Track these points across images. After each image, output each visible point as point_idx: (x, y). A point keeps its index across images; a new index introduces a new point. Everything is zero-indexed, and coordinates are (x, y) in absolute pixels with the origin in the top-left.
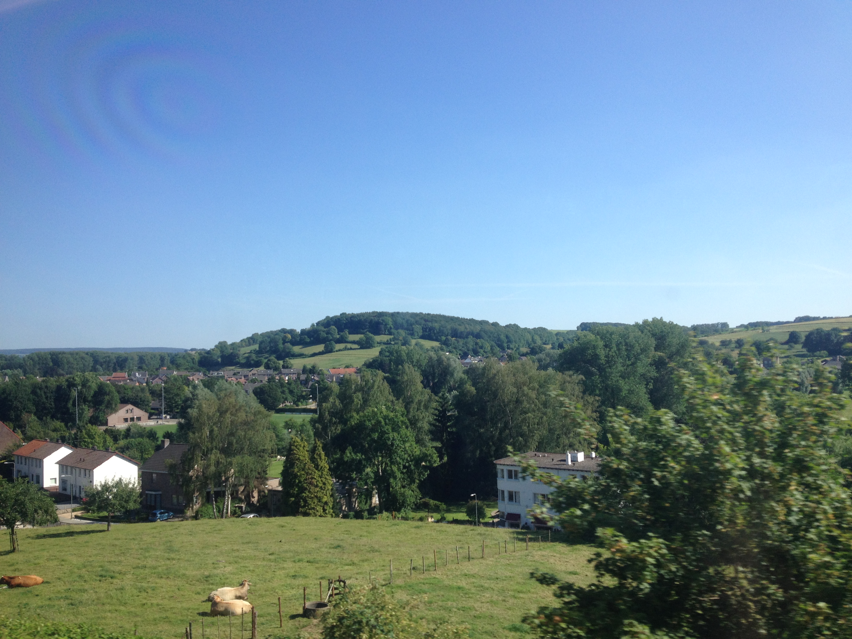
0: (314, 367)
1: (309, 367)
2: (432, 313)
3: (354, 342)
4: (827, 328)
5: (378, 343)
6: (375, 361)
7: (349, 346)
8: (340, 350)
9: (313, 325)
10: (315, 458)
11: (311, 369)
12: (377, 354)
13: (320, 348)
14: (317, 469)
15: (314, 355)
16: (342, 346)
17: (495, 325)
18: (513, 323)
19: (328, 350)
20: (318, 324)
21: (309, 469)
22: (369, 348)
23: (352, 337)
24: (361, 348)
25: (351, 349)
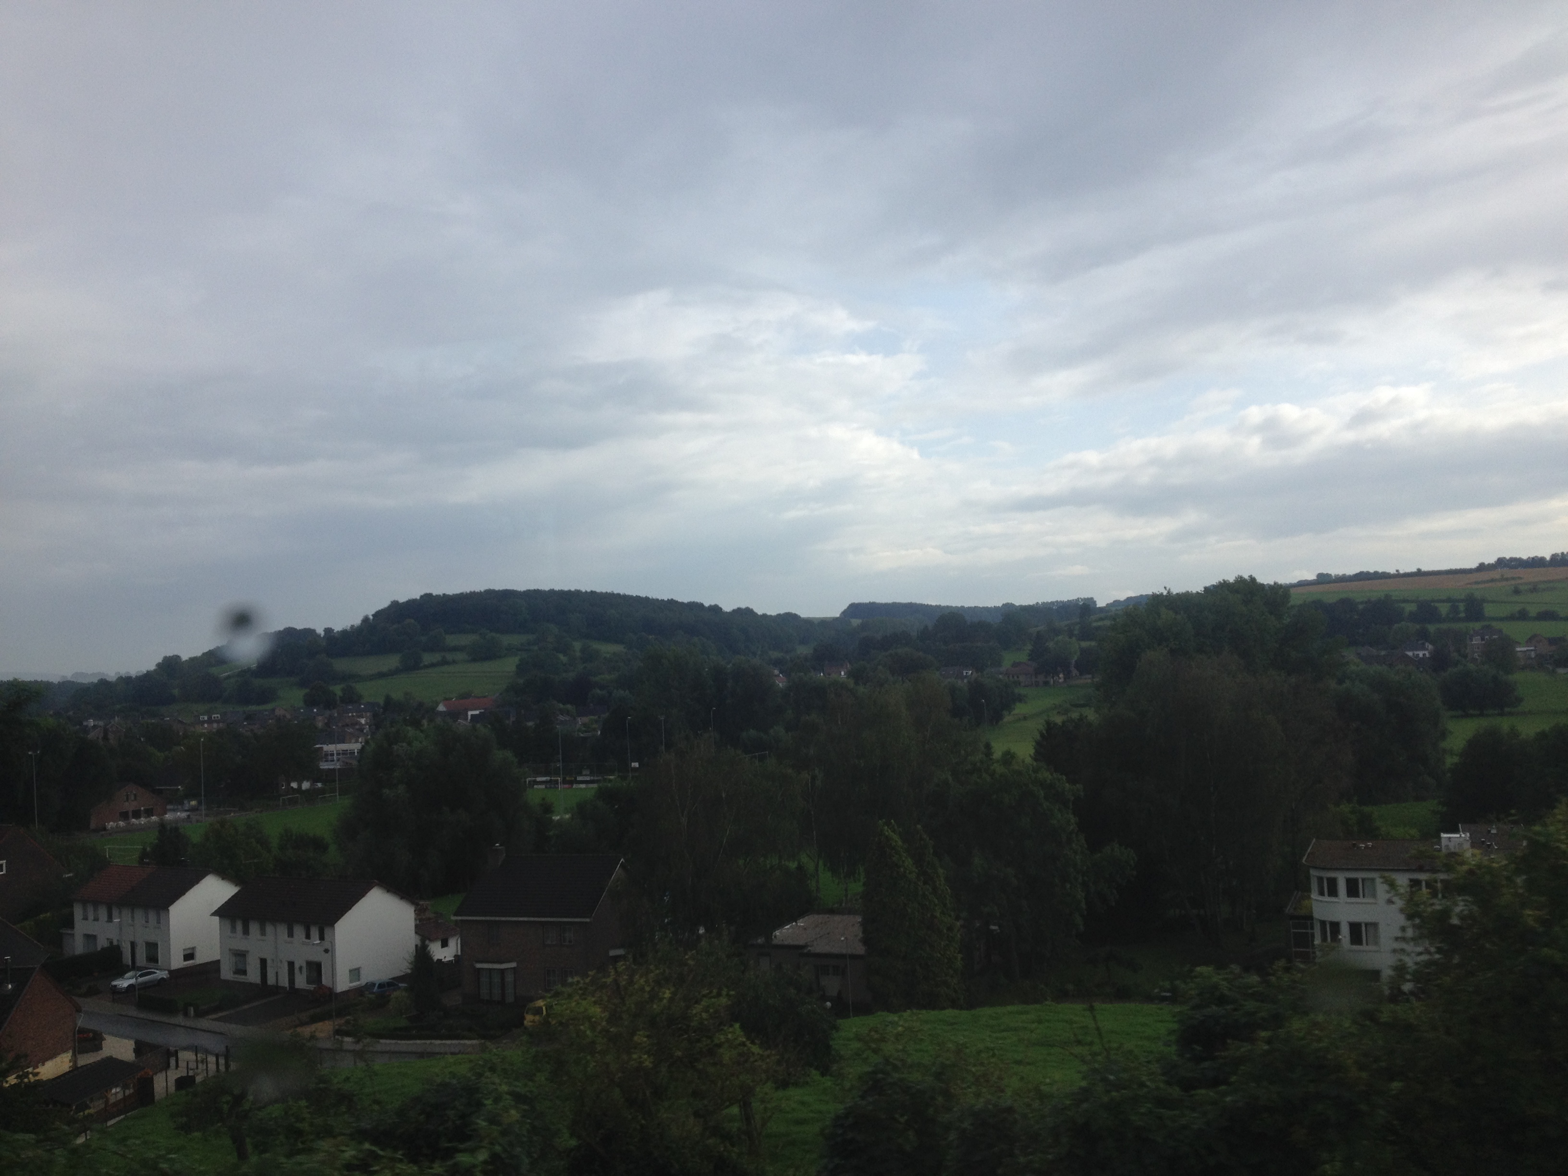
1: (395, 697)
3: (455, 649)
5: (507, 649)
7: (449, 657)
8: (433, 665)
9: (366, 620)
12: (512, 668)
13: (392, 661)
15: (381, 675)
16: (436, 657)
19: (411, 666)
20: (377, 615)
22: (490, 658)
23: (452, 640)
24: (474, 660)
25: (454, 662)
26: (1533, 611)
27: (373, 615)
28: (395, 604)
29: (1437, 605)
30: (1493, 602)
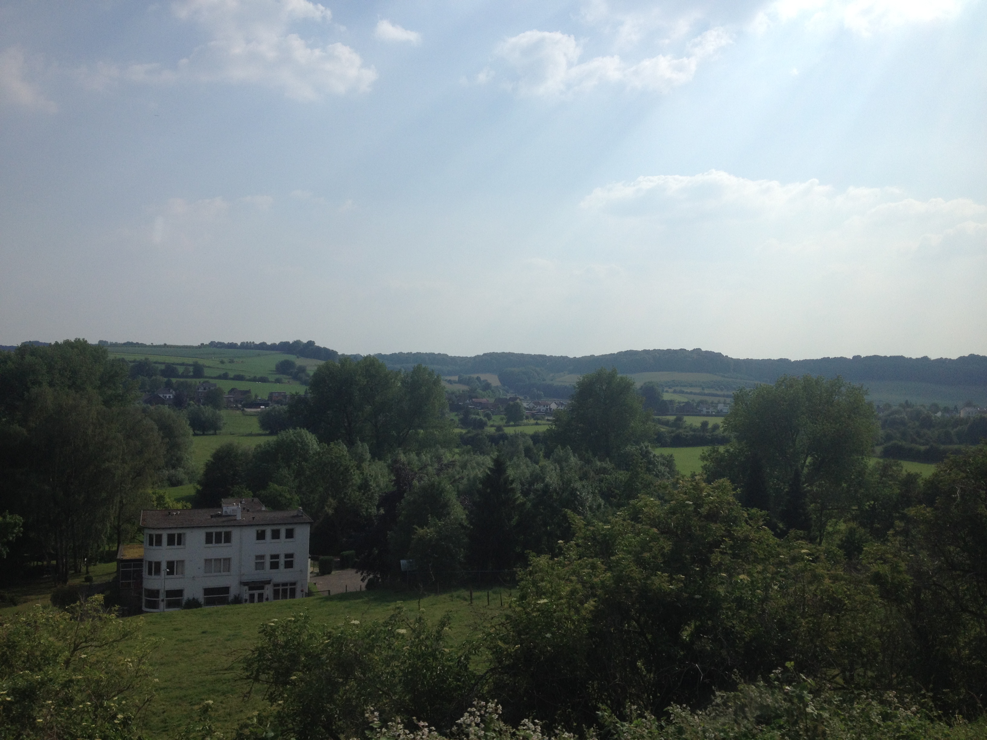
26: (231, 374)
29: (177, 366)
30: (209, 367)
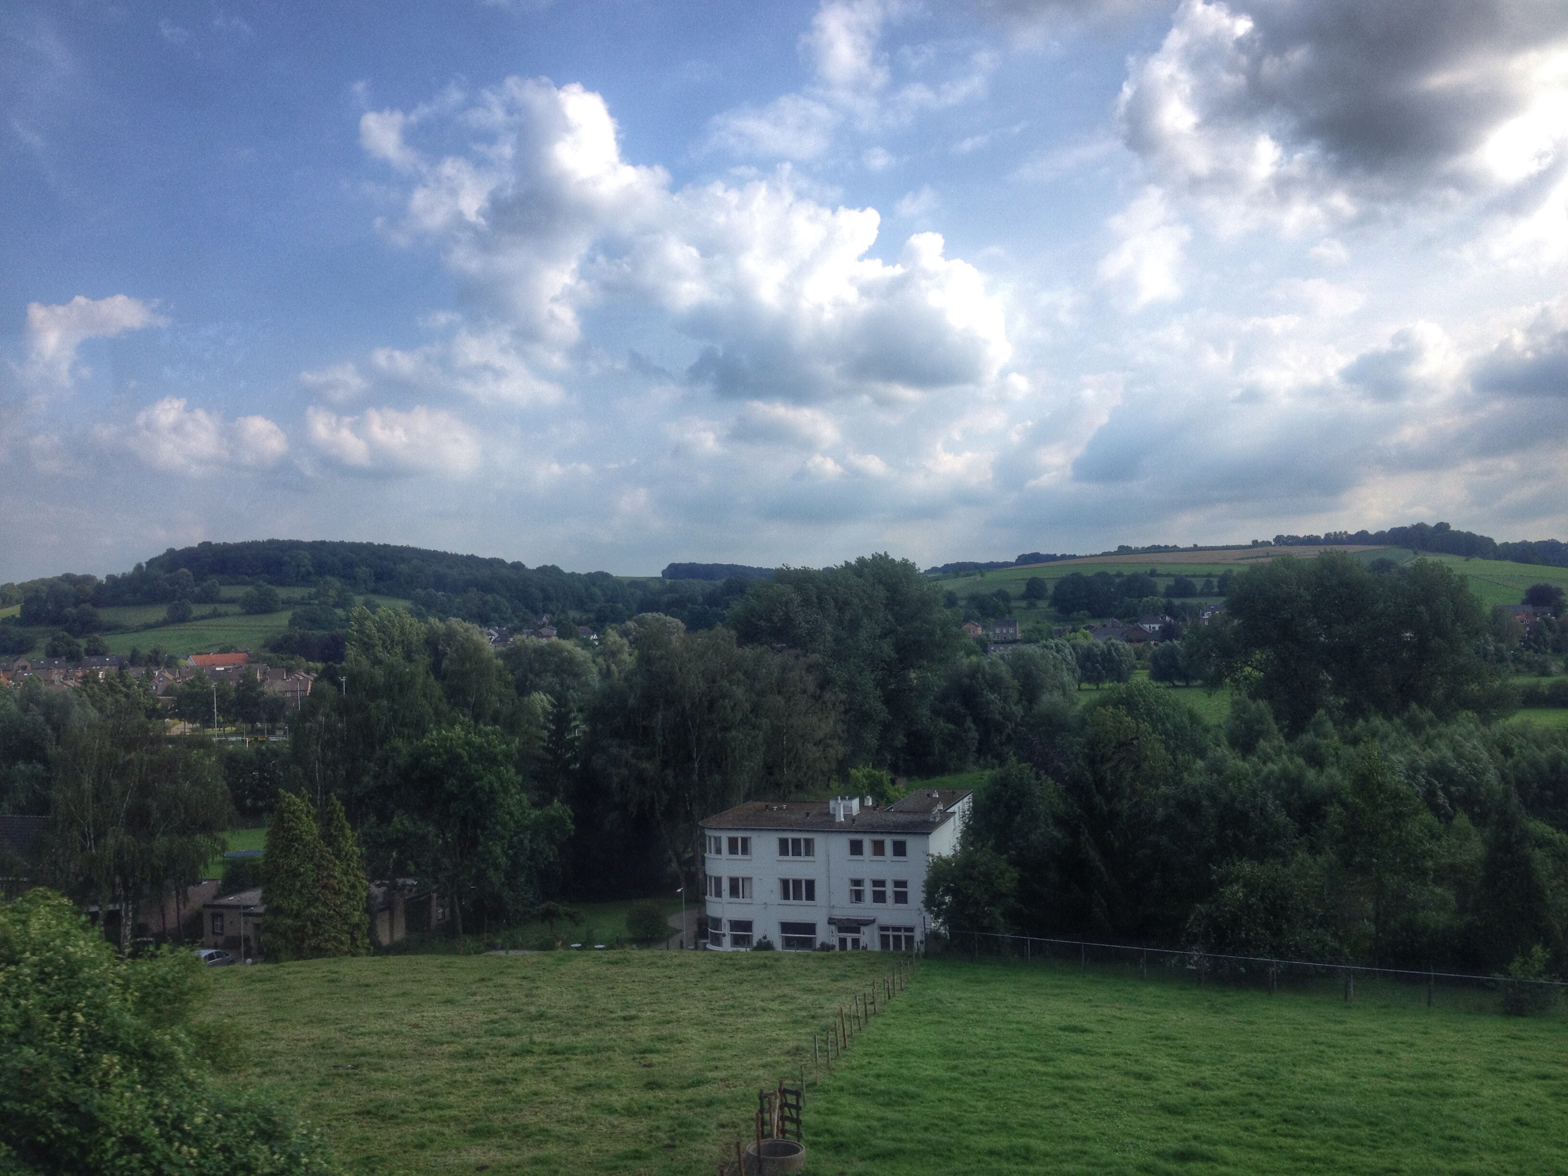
0: (156, 652)
1: (145, 651)
2: (392, 543)
3: (231, 601)
4: (1089, 572)
5: (283, 603)
6: (287, 639)
7: (222, 608)
8: (203, 618)
9: (139, 567)
10: (331, 835)
11: (150, 657)
12: (286, 622)
13: (159, 613)
14: (337, 857)
15: (148, 627)
16: (207, 609)
17: (518, 566)
18: (549, 565)
19: (179, 618)
20: (150, 563)
21: (322, 857)
22: (265, 612)
23: (226, 592)
24: (248, 613)
25: (226, 615)
27: (147, 563)
28: (171, 551)
